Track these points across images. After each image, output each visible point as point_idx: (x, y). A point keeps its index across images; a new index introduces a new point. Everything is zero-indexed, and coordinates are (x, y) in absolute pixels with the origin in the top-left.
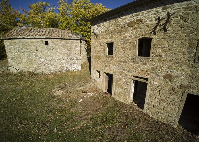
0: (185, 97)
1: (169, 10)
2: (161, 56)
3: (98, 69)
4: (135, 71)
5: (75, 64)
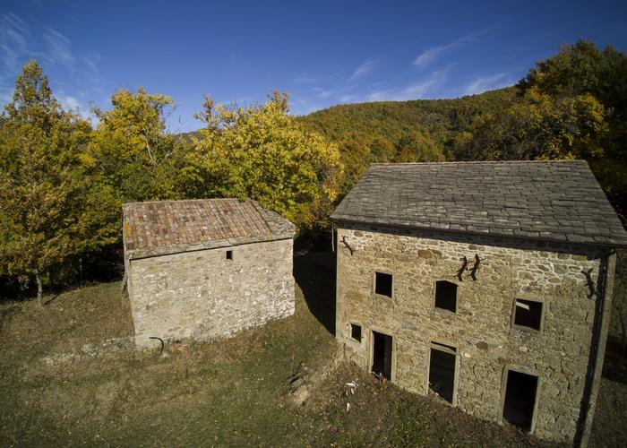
0: (506, 374)
1: (478, 252)
2: (471, 314)
3: (354, 321)
4: (435, 333)
5: (284, 300)
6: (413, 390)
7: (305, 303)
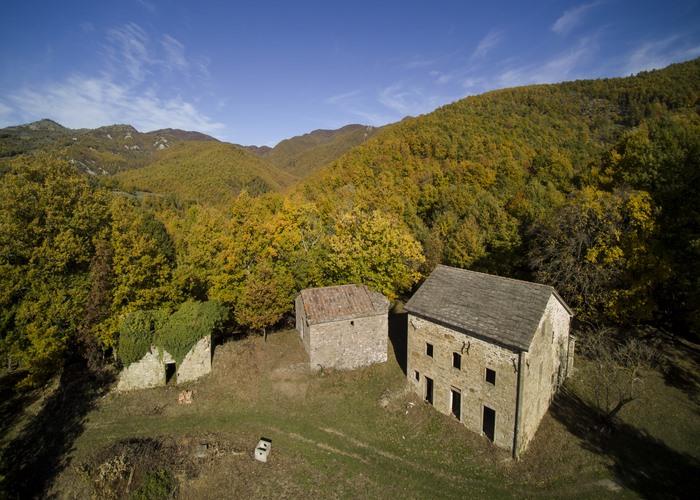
0: (483, 408)
1: (469, 340)
2: (467, 372)
3: (416, 369)
4: (452, 381)
5: (381, 352)
6: (442, 412)
7: (394, 355)
